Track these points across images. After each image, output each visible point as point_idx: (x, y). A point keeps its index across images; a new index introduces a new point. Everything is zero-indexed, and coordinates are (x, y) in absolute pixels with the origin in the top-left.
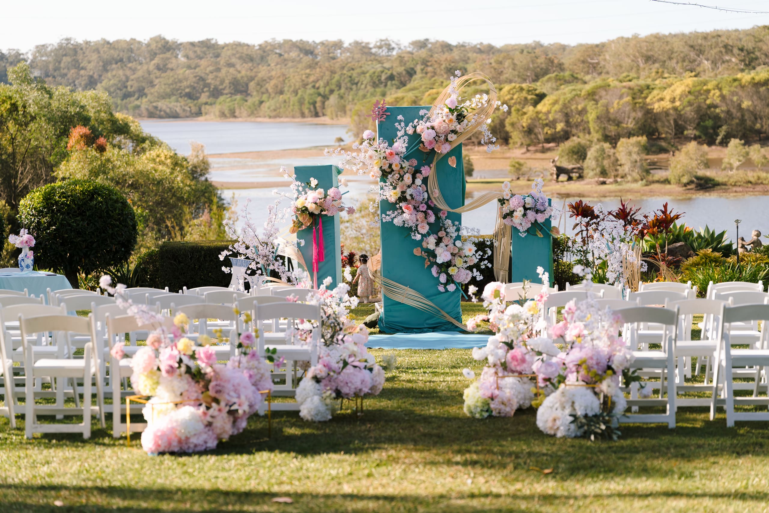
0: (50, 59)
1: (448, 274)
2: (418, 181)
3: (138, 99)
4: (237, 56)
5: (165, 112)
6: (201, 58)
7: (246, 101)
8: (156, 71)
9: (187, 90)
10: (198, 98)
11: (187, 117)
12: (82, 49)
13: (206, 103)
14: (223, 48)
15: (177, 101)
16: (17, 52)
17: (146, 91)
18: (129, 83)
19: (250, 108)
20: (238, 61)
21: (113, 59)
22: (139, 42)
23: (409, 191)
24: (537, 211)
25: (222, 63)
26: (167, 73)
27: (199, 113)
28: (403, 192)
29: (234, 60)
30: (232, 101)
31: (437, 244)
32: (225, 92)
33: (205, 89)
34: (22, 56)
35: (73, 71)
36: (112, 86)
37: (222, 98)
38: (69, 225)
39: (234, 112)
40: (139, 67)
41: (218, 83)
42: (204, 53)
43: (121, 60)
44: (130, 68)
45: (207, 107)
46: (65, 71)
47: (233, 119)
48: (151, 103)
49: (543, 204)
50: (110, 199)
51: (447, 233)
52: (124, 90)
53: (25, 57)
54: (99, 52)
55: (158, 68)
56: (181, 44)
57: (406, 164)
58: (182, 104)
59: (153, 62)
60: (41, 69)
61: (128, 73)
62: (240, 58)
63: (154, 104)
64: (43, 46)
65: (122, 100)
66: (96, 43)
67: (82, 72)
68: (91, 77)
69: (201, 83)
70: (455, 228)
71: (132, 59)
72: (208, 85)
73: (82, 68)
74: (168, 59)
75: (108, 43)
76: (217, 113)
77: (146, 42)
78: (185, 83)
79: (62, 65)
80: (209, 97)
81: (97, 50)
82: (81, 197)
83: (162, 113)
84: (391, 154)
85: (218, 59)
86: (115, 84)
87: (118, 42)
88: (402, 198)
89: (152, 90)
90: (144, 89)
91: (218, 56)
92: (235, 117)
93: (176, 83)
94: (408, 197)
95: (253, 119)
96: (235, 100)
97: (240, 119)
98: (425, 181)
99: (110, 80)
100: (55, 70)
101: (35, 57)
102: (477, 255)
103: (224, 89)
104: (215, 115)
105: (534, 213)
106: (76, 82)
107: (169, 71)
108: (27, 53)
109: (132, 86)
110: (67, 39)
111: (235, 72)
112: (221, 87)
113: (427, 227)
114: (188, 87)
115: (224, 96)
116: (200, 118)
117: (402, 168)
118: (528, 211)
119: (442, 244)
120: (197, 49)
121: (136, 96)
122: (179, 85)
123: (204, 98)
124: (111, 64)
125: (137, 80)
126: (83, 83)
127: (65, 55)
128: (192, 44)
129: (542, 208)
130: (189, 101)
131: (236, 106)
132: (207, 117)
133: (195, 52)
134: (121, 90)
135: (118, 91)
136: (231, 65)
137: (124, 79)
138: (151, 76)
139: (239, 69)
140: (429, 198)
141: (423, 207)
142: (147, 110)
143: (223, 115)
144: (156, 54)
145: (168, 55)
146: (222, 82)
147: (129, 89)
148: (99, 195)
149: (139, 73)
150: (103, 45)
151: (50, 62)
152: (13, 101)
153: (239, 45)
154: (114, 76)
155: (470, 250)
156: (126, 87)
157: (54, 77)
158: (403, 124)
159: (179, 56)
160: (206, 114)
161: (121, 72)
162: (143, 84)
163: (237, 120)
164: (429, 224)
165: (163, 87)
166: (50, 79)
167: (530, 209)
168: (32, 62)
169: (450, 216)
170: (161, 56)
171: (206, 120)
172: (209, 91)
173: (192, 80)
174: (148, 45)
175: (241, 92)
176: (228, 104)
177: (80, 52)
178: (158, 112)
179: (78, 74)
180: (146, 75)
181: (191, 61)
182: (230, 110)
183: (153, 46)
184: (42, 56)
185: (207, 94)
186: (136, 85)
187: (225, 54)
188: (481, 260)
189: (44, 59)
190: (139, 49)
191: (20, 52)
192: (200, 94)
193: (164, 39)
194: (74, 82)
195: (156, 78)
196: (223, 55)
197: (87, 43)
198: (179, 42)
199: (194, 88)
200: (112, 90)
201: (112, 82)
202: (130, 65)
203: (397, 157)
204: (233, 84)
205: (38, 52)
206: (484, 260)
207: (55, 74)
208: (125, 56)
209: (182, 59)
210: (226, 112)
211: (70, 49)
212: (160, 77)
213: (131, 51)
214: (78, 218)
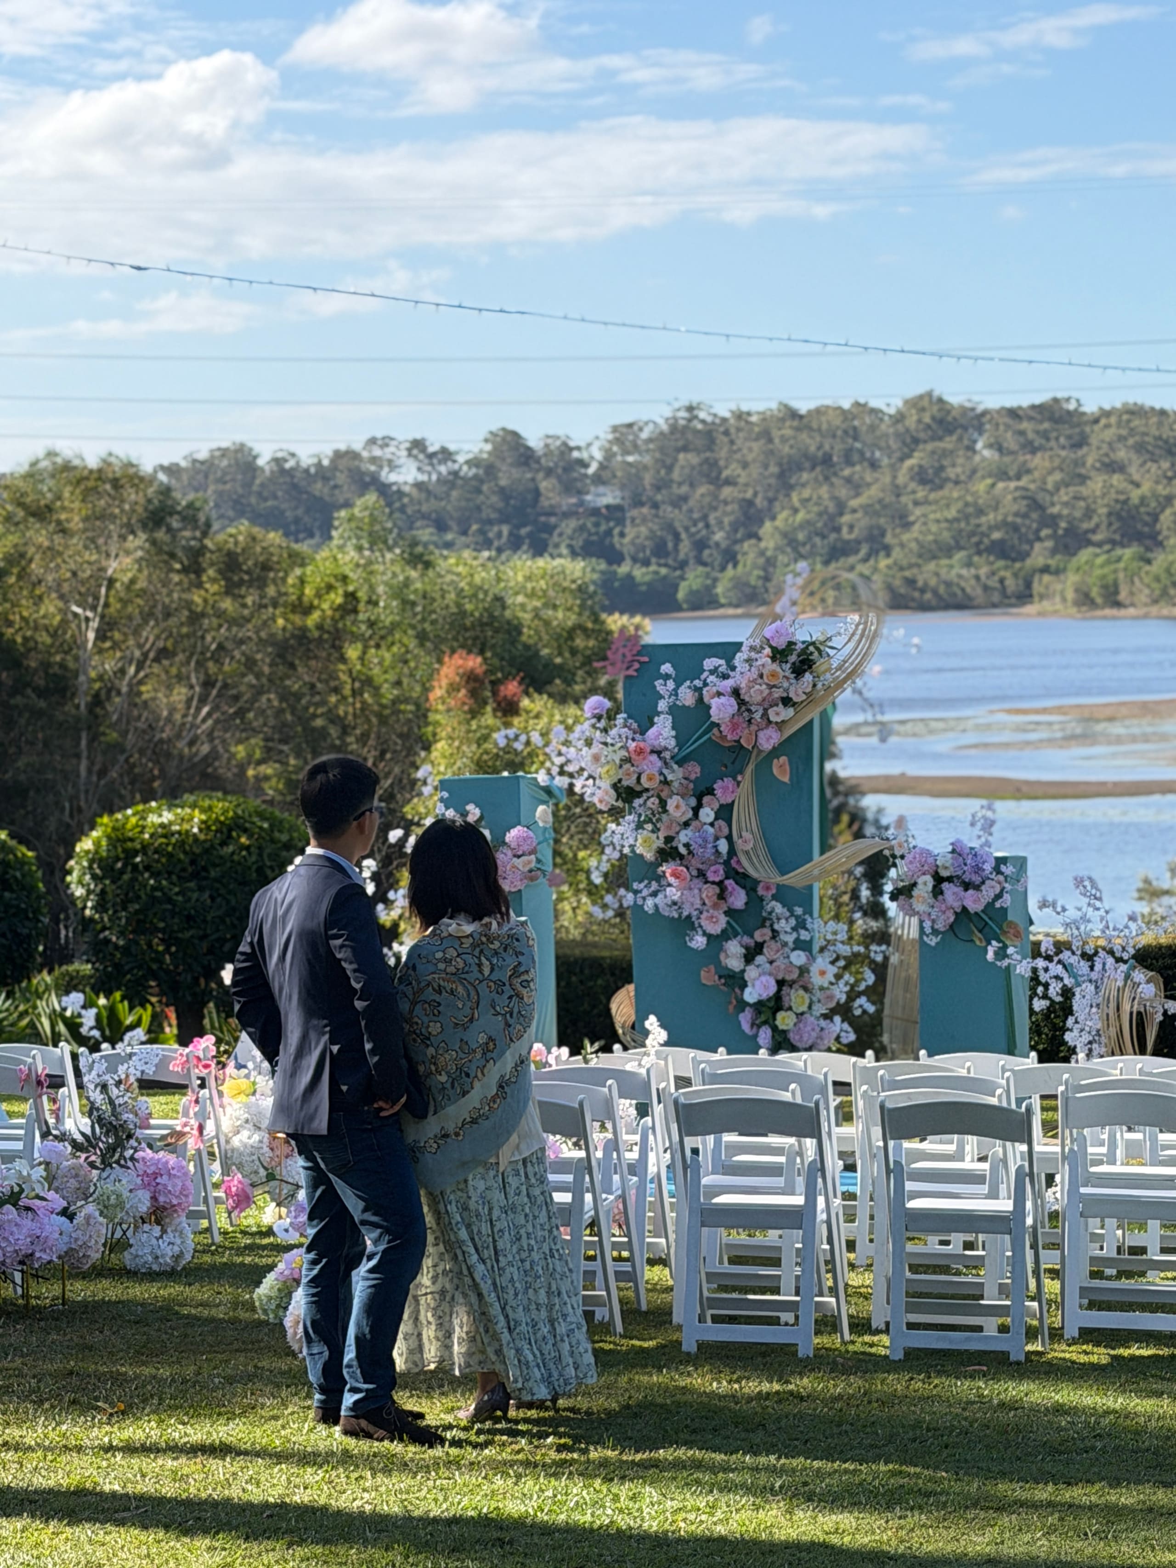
0: (647, 459)
1: (775, 1029)
2: (707, 814)
3: (865, 560)
4: (1131, 442)
5: (935, 592)
6: (1034, 451)
7: (1149, 562)
8: (913, 485)
9: (996, 535)
10: (1023, 556)
11: (995, 606)
12: (726, 433)
13: (1045, 570)
14: (1096, 421)
15: (969, 564)
16: (565, 444)
17: (889, 539)
18: (846, 518)
19: (1157, 579)
20: (1133, 456)
21: (806, 456)
22: (874, 411)
23: (684, 837)
24: (967, 886)
25: (1090, 461)
26: (945, 492)
27: (1024, 596)
28: (669, 839)
29: (1122, 454)
30: (1108, 562)
31: (749, 958)
32: (1098, 537)
33: (1044, 533)
34: (576, 454)
35: (702, 490)
36: (801, 527)
37: (1085, 555)
38: (170, 900)
39: (1116, 592)
40: (869, 477)
41: (1078, 514)
42: (1045, 435)
43: (827, 460)
44: (848, 480)
45: (1046, 578)
46: (684, 489)
47: (1114, 612)
48: (902, 569)
49: (978, 869)
50: (273, 841)
51: (775, 934)
52: (833, 536)
53: (585, 455)
54: (770, 440)
55: (922, 477)
56: (985, 413)
57: (675, 775)
58: (983, 571)
59: (909, 463)
60: (623, 487)
61: (843, 492)
62: (1140, 448)
63: (907, 574)
64: (630, 426)
65: (826, 563)
66: (765, 418)
67: (727, 492)
68: (750, 503)
69: (1034, 515)
70: (793, 922)
71: (856, 457)
72: (1052, 521)
73: (729, 482)
74: (945, 453)
75: (793, 414)
76: (1070, 595)
77: (892, 411)
78: (991, 517)
79: (676, 475)
80: (1054, 552)
81: (766, 435)
82: (202, 837)
83: (928, 596)
84: (640, 752)
85: (1080, 453)
86: (808, 522)
87: (819, 412)
88: (667, 853)
89: (905, 537)
90: (883, 534)
91: (1081, 442)
92: (1118, 604)
93: (967, 517)
94: (683, 850)
95: (1165, 612)
96: (1119, 559)
97: (1131, 611)
98: (725, 812)
99: (796, 511)
100: (658, 488)
101: (609, 455)
102: (841, 983)
103: (1094, 531)
104: (1064, 599)
105: (959, 890)
106: (712, 519)
107: (950, 485)
108: (589, 445)
109: (851, 527)
110: (690, 409)
111: (1124, 485)
112: (1085, 526)
113: (723, 920)
114: (997, 527)
115: (1091, 550)
116: (1029, 609)
117: (666, 782)
118: (945, 886)
119: (760, 959)
120: (1025, 425)
121: (864, 551)
122: (974, 521)
123: (1039, 556)
124: (801, 469)
125: (867, 509)
126: (726, 520)
127: (685, 449)
128: (1014, 413)
129: (977, 879)
130: (1001, 563)
131: (1121, 575)
132: (1046, 605)
133: (1022, 433)
134: (824, 537)
135: (817, 540)
136: (1112, 467)
137: (832, 508)
138: (904, 499)
139: (1136, 477)
140: (732, 852)
141: (716, 873)
142: (890, 588)
143: (1085, 600)
144: (916, 441)
145: (948, 443)
146: (1089, 513)
147: (845, 534)
148: (245, 831)
149: (873, 493)
150: (783, 420)
151: (646, 468)
152: (351, 588)
153: (1135, 412)
154: (805, 501)
155: (823, 973)
156: (838, 529)
157: (655, 506)
158: (671, 684)
159: (979, 445)
160: (1042, 597)
161: (824, 491)
162: (882, 521)
163: (1123, 612)
164: (730, 912)
165: (934, 528)
166: (645, 510)
167: (949, 879)
168: (602, 467)
169: (782, 894)
170: (930, 447)
171: (1040, 614)
172: (1054, 536)
173: (1010, 506)
174: (899, 418)
175: (1139, 537)
176: (1098, 572)
177: (722, 439)
178: (916, 594)
179: (716, 497)
180: (889, 499)
181: (1007, 459)
182: (1105, 587)
183: (911, 422)
184: (627, 453)
185: (1049, 544)
186: (863, 522)
187: (1100, 436)
188: (852, 995)
189: (630, 459)
190: (872, 428)
191: (572, 444)
192: (1031, 544)
193: (940, 400)
194: (705, 517)
195: (916, 503)
196: (1094, 441)
197: (740, 416)
198: (980, 408)
199: (1015, 528)
200: (801, 536)
201: (801, 516)
202: (847, 472)
203: (654, 758)
204: (1119, 517)
205: (618, 441)
206: (859, 994)
207: (659, 497)
208: (837, 449)
209: (984, 452)
210: (1095, 592)
211: (696, 432)
212: (926, 502)
213: (855, 434)
214: (192, 885)
